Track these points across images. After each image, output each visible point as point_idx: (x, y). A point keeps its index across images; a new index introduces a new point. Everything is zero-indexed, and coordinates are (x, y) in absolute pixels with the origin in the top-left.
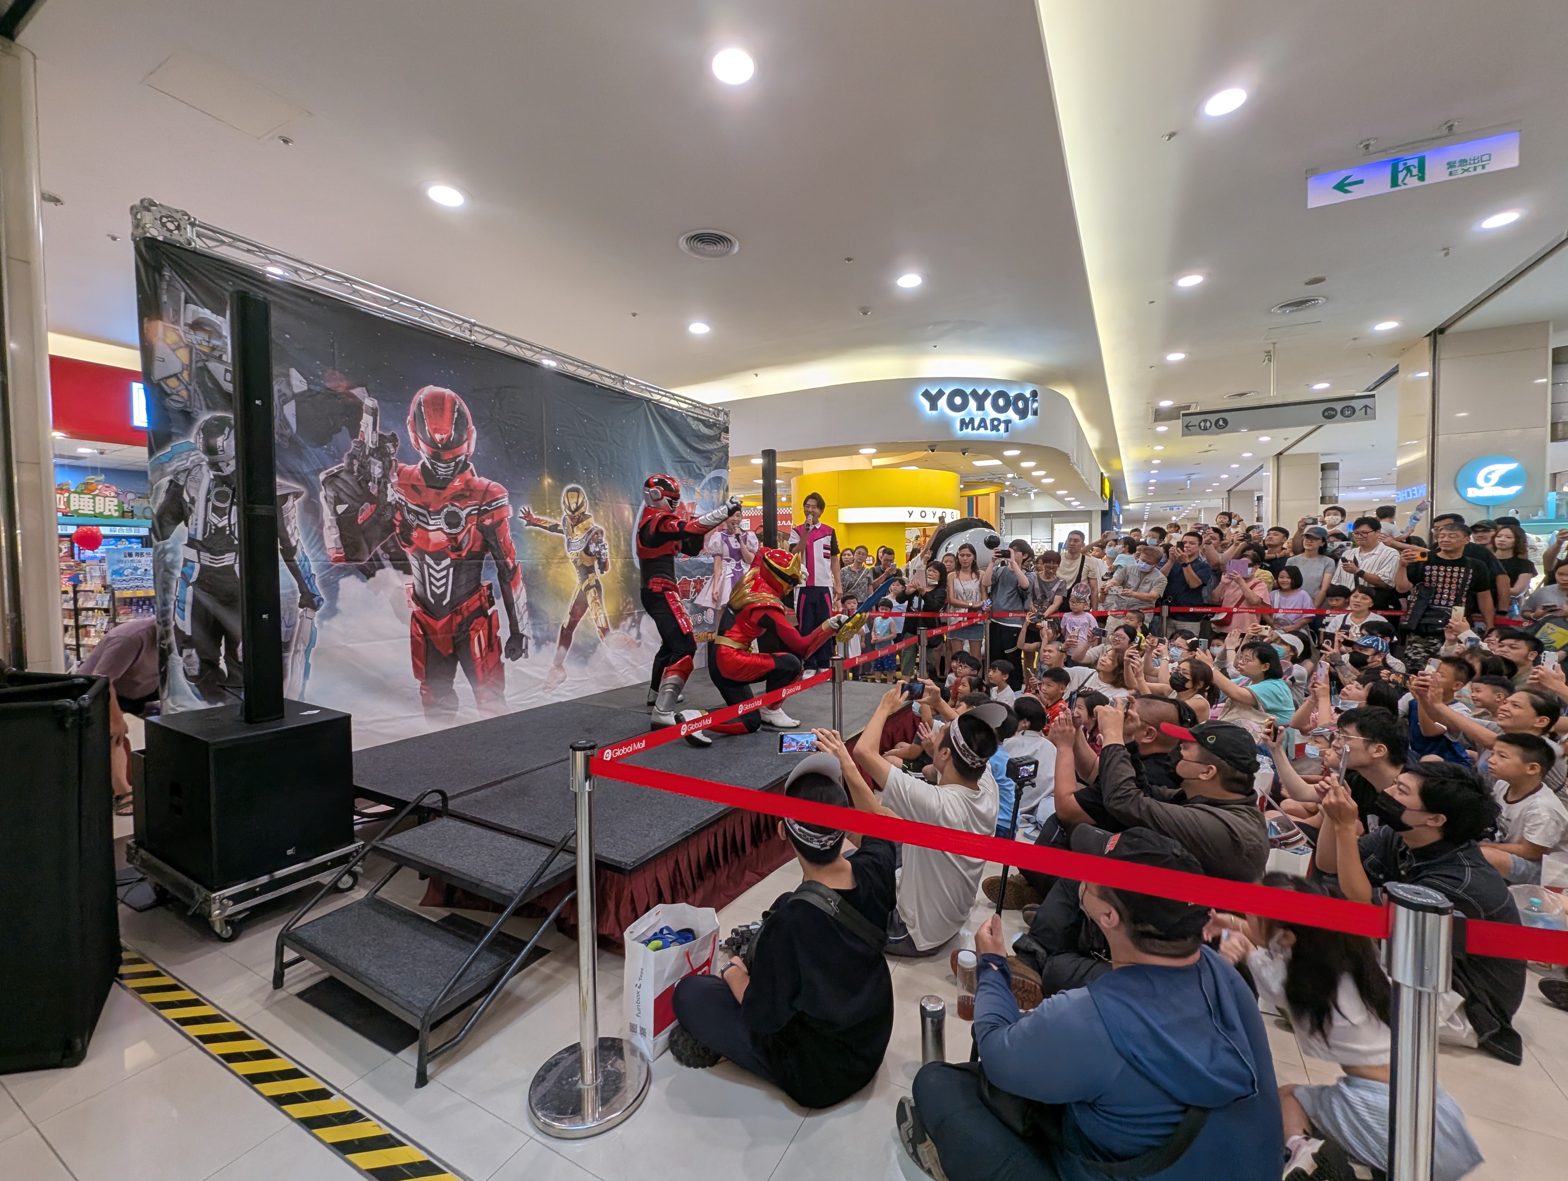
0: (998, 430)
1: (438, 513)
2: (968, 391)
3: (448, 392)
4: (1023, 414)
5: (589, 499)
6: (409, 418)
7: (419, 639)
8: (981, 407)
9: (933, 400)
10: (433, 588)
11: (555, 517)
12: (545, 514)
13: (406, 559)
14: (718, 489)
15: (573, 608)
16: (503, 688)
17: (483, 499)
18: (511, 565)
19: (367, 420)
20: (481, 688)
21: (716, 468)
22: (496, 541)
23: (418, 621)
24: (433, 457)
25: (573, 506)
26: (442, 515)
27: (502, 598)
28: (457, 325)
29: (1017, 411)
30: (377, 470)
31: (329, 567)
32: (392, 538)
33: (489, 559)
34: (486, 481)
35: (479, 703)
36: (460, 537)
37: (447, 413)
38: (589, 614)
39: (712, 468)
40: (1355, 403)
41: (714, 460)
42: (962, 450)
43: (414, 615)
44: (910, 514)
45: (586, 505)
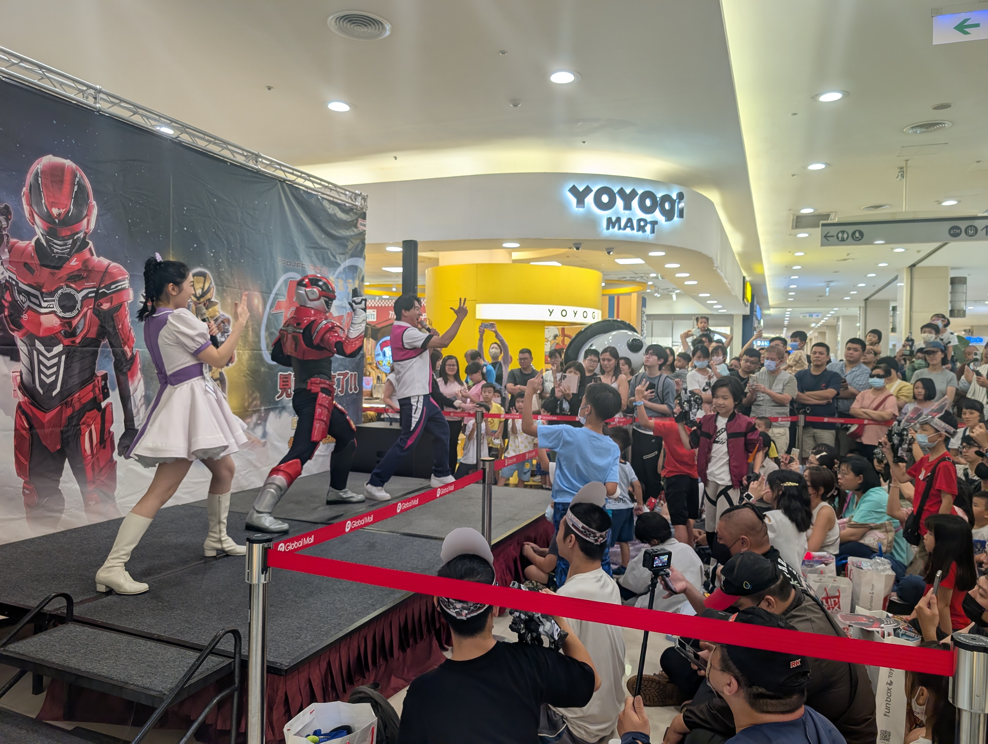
0: (644, 231)
1: (52, 294)
2: (616, 190)
3: (68, 163)
4: (669, 216)
5: (216, 285)
6: (24, 189)
7: (24, 432)
8: (628, 207)
9: (580, 197)
10: (43, 376)
13: (15, 345)
14: (353, 279)
16: (114, 489)
17: (102, 281)
18: (129, 354)
20: (90, 488)
21: (352, 256)
22: (114, 328)
24: (49, 234)
25: (199, 292)
26: (56, 297)
27: (117, 390)
28: (81, 91)
29: (664, 212)
33: (105, 346)
34: (105, 261)
35: (86, 505)
36: (75, 322)
37: (67, 186)
39: (347, 256)
40: (977, 223)
41: (349, 247)
42: (607, 249)
43: (19, 406)
44: (551, 313)
45: (214, 291)
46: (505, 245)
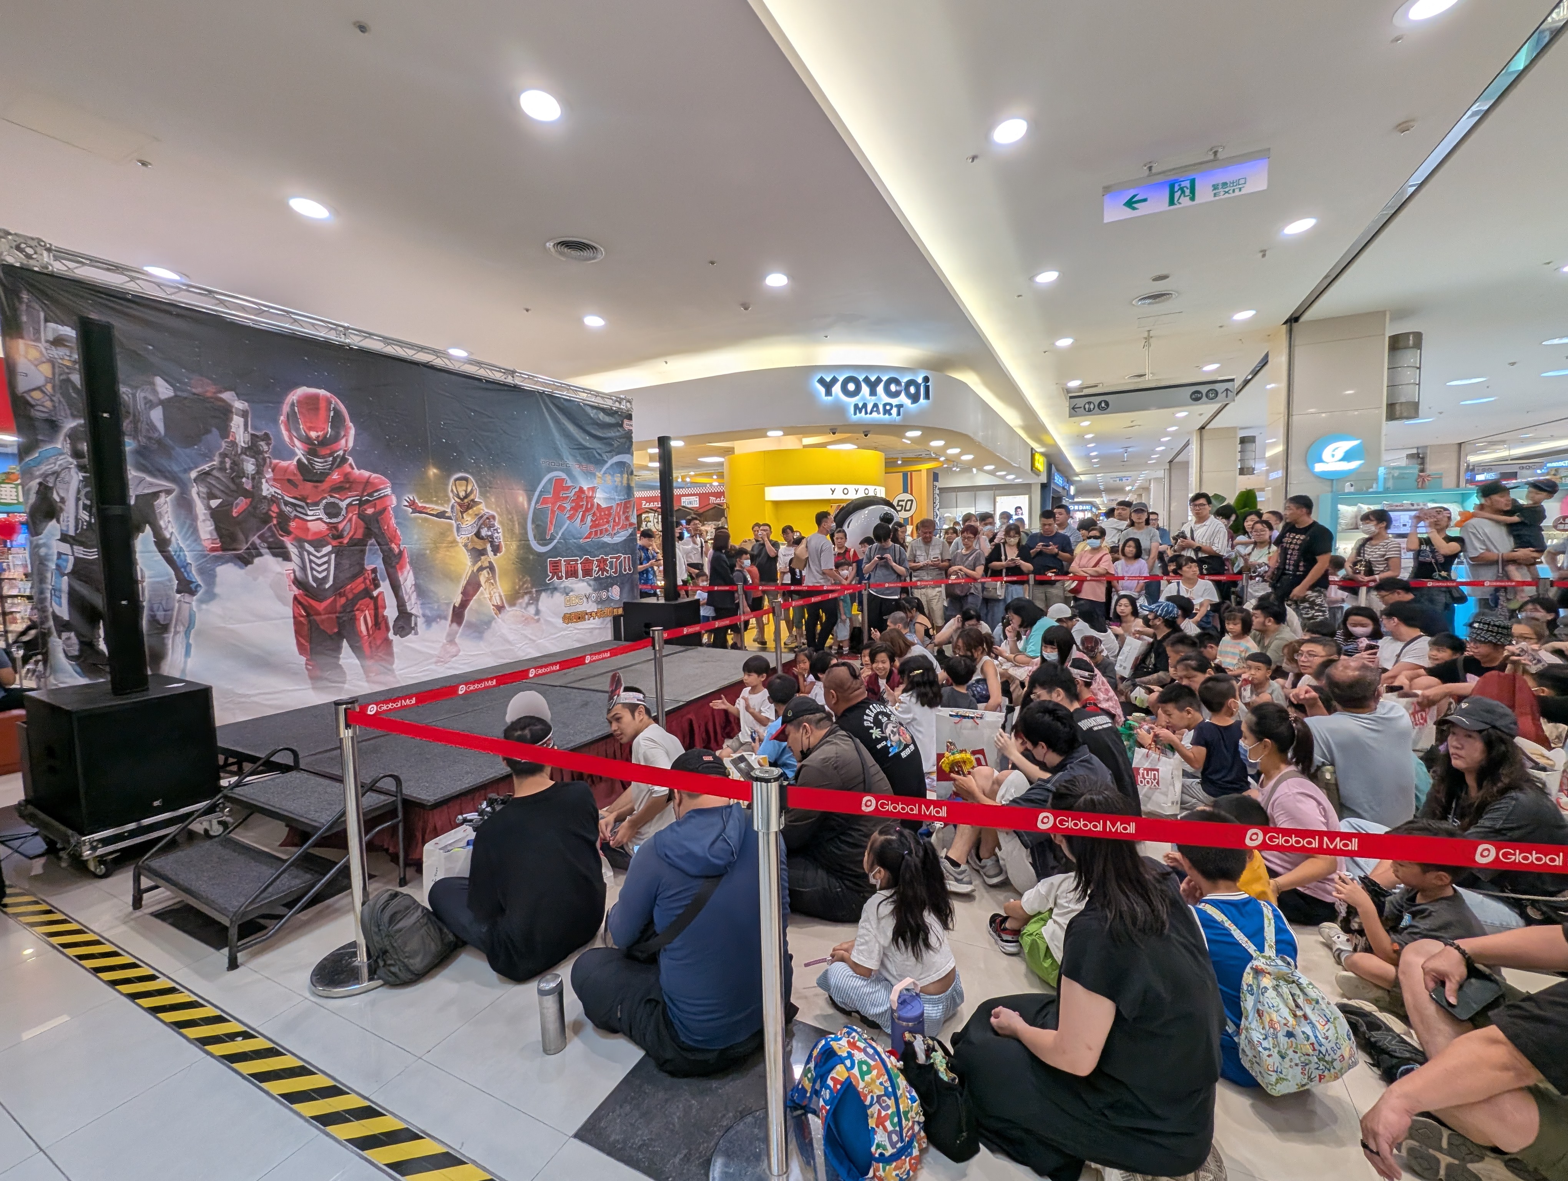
0: (890, 414)
1: (316, 504)
2: (861, 378)
3: (322, 392)
4: (914, 398)
5: (479, 487)
6: (282, 418)
7: (302, 619)
8: (873, 393)
9: (828, 387)
10: (314, 573)
11: (442, 505)
12: (431, 502)
13: (286, 548)
15: (465, 588)
16: (392, 663)
17: (364, 490)
18: (397, 550)
19: (237, 422)
20: (369, 663)
21: (619, 453)
22: (380, 528)
23: (300, 603)
24: (309, 453)
25: (462, 494)
26: (321, 506)
27: (387, 581)
28: (332, 330)
29: (909, 396)
30: (250, 467)
31: (205, 556)
32: (270, 528)
33: (372, 545)
34: (366, 474)
35: (367, 677)
36: (341, 527)
37: (322, 412)
38: (482, 593)
39: (614, 454)
40: (1216, 386)
41: (615, 445)
42: (864, 432)
43: (295, 598)
44: (832, 492)
45: (477, 492)
46: (770, 434)
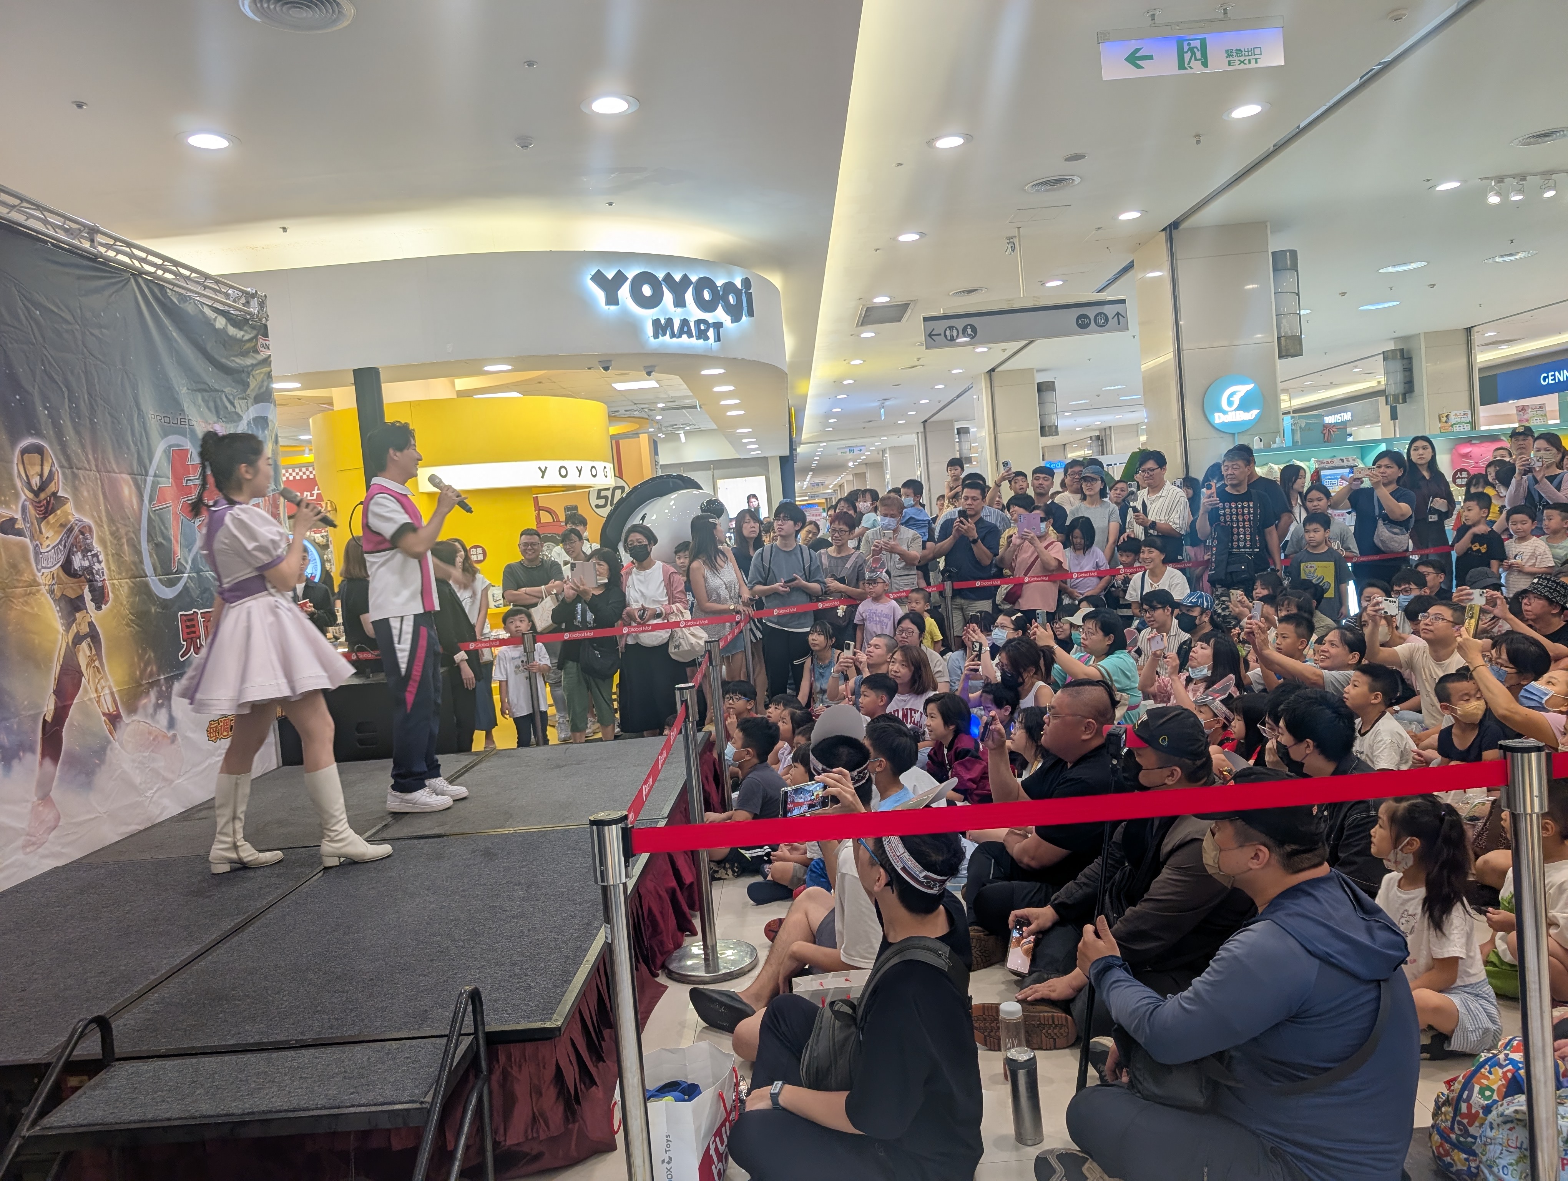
0: (706, 338)
2: (661, 275)
4: (735, 314)
5: (61, 466)
8: (680, 302)
9: (610, 288)
15: (59, 682)
21: (257, 401)
25: (36, 481)
29: (729, 309)
38: (86, 691)
39: (251, 401)
40: (1107, 309)
41: (252, 386)
42: (645, 368)
44: (544, 473)
45: (59, 477)
46: (487, 368)
